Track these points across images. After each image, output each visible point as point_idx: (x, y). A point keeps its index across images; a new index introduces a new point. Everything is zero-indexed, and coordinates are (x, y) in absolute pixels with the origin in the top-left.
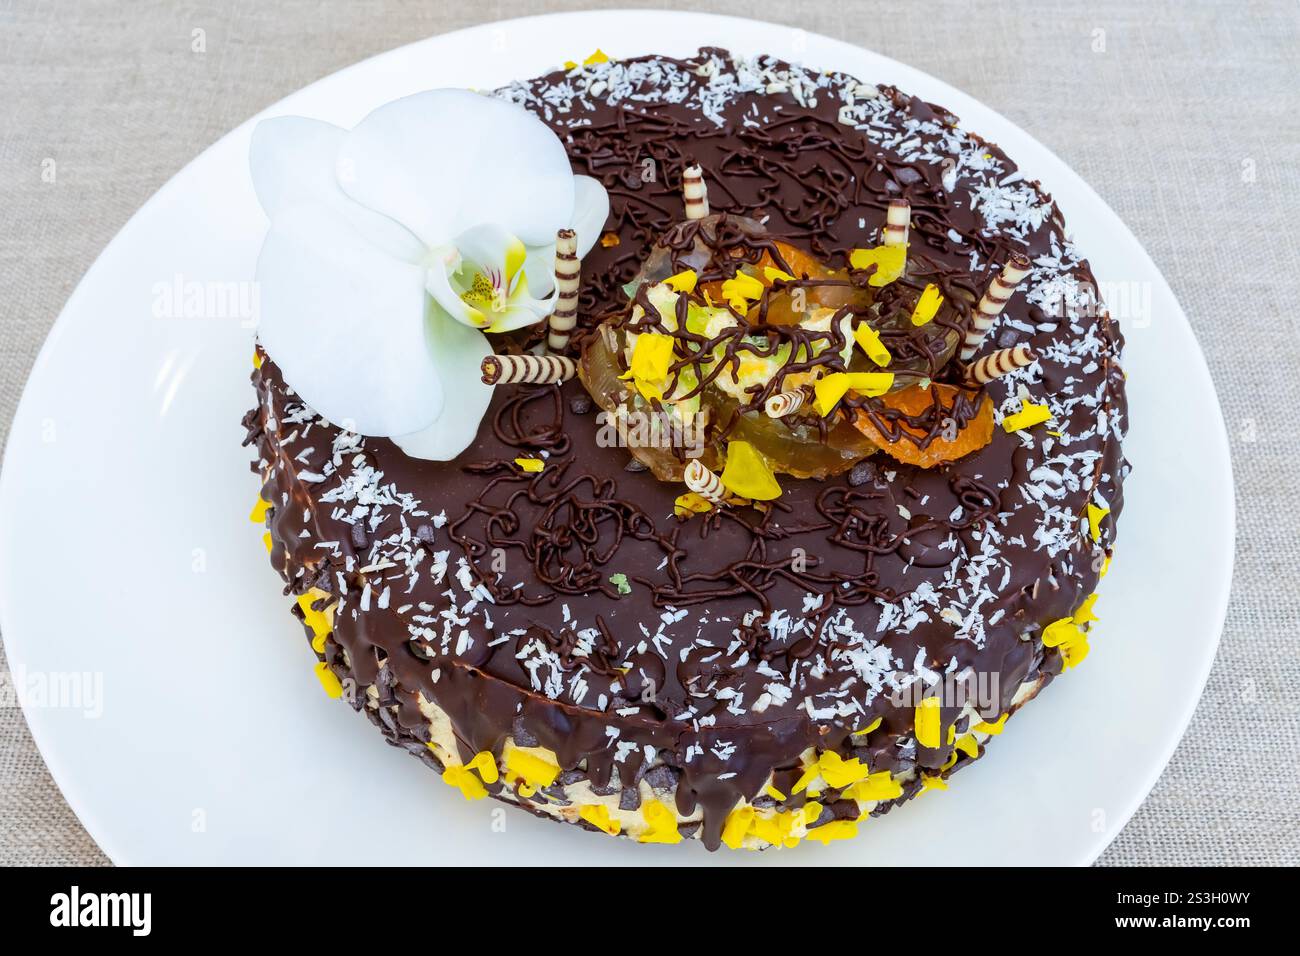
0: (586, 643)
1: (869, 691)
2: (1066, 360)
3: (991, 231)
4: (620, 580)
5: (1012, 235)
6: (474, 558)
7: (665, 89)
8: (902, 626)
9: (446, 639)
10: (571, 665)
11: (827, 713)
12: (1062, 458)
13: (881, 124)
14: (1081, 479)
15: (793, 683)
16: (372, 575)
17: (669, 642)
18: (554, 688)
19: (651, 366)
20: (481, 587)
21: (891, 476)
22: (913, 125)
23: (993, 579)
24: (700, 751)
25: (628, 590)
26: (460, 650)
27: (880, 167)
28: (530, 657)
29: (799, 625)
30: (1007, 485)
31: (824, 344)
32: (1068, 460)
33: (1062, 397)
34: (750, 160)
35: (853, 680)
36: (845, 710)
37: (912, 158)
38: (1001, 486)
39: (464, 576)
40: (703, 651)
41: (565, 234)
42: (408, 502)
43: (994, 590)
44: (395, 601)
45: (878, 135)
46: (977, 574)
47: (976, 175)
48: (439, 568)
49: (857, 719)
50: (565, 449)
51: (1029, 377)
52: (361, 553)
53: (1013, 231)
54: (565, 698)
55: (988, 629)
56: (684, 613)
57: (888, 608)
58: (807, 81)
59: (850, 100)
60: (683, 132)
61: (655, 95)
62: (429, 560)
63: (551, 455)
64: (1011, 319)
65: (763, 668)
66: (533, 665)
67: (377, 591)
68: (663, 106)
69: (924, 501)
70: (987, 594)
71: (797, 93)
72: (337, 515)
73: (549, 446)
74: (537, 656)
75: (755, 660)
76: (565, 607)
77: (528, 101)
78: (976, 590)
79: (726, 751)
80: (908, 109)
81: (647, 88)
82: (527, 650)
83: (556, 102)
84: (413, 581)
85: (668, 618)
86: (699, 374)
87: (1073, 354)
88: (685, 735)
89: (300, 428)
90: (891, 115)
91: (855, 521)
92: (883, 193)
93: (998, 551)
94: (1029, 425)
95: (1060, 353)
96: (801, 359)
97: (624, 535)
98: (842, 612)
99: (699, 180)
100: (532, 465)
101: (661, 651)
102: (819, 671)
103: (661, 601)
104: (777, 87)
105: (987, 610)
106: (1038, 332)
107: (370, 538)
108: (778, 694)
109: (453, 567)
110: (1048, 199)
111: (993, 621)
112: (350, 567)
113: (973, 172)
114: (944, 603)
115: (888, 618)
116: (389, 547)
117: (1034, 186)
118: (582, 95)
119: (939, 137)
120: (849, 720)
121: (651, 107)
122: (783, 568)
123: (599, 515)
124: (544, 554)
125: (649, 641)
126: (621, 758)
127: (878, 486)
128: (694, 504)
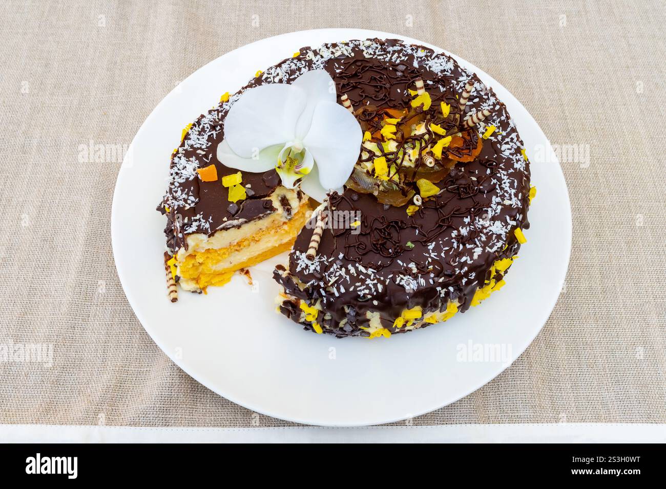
0: (413, 268)
1: (502, 236)
3: (440, 76)
4: (409, 244)
5: (446, 75)
6: (360, 262)
8: (496, 213)
9: (373, 290)
10: (415, 277)
11: (495, 248)
13: (380, 53)
14: (515, 143)
15: (480, 246)
16: (333, 285)
17: (436, 254)
18: (414, 287)
20: (370, 269)
21: (462, 169)
22: (391, 49)
23: (512, 185)
24: (466, 280)
25: (413, 246)
26: (380, 291)
27: (391, 69)
28: (400, 281)
29: (468, 228)
30: (496, 155)
31: (427, 136)
32: (507, 140)
33: (494, 121)
34: (348, 85)
35: (495, 235)
36: (499, 244)
37: (398, 61)
38: (495, 157)
39: (361, 268)
40: (448, 251)
43: (514, 189)
44: (347, 288)
45: (382, 57)
46: (506, 186)
47: (423, 58)
48: (352, 270)
53: (446, 73)
54: (419, 287)
55: (520, 200)
56: (434, 243)
57: (489, 209)
58: (346, 47)
59: (364, 49)
62: (348, 270)
66: (403, 283)
67: (338, 289)
69: (477, 172)
70: (513, 191)
71: (346, 53)
72: (306, 273)
74: (403, 279)
75: (464, 245)
76: (398, 261)
78: (509, 191)
79: (473, 276)
80: (386, 44)
82: (398, 279)
84: (348, 279)
85: (431, 247)
86: (397, 164)
87: (489, 106)
88: (460, 278)
90: (381, 48)
91: (462, 189)
93: (508, 177)
94: (490, 134)
95: (485, 106)
96: (423, 144)
97: (400, 230)
98: (477, 218)
101: (436, 258)
102: (484, 238)
103: (424, 244)
105: (516, 195)
106: (474, 103)
107: (322, 274)
108: (478, 251)
109: (357, 269)
110: (450, 57)
111: (520, 198)
112: (323, 286)
113: (421, 58)
114: (503, 200)
115: (490, 213)
116: (332, 273)
117: (443, 55)
119: (402, 49)
120: (501, 246)
122: (452, 214)
125: (430, 257)
126: (442, 295)
127: (459, 174)
128: (413, 210)
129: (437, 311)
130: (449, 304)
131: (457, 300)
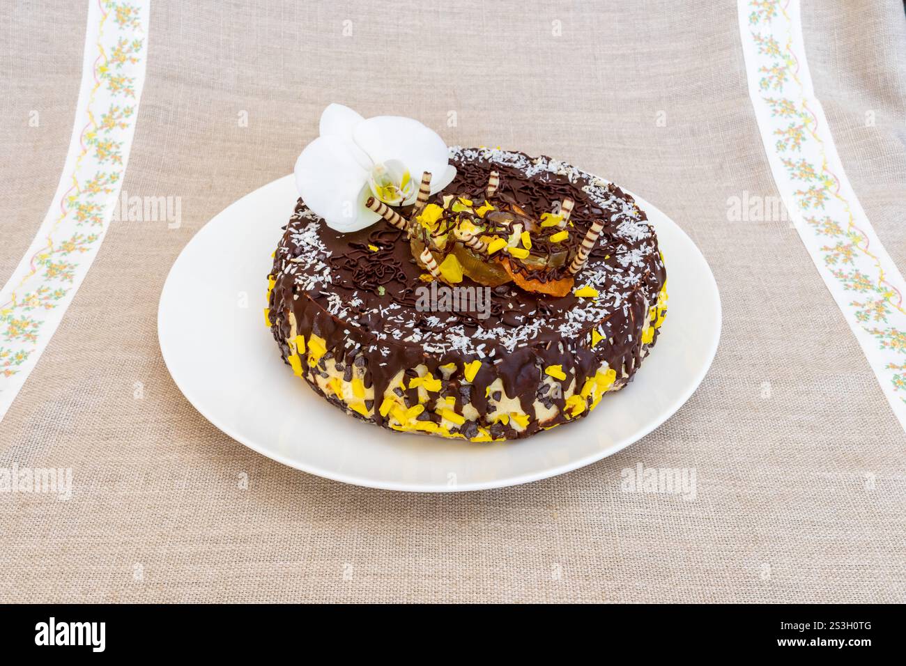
0: (356, 303)
2: (618, 281)
3: (618, 235)
4: (382, 290)
6: (333, 269)
7: (515, 162)
8: (483, 338)
9: (305, 285)
10: (345, 305)
11: (431, 350)
12: (591, 309)
13: (599, 195)
14: (595, 318)
15: (424, 338)
16: (295, 263)
17: (387, 313)
18: (333, 312)
20: (329, 276)
21: (514, 294)
22: (613, 198)
23: (530, 335)
24: (376, 348)
25: (383, 294)
26: (308, 289)
27: (587, 206)
28: (332, 300)
29: (442, 325)
30: (562, 311)
31: (504, 229)
32: (594, 311)
33: (607, 292)
34: (531, 189)
35: (449, 344)
36: (438, 351)
37: (603, 207)
38: (559, 311)
39: (327, 272)
40: (399, 319)
41: (426, 173)
42: (322, 247)
43: (528, 337)
44: (296, 272)
45: (595, 197)
46: (526, 331)
47: (627, 218)
48: (318, 268)
49: (442, 355)
50: (390, 248)
51: (598, 283)
52: (295, 256)
53: (629, 238)
54: (337, 315)
55: (516, 348)
56: (399, 307)
57: (481, 331)
58: (577, 173)
59: (593, 184)
60: (511, 175)
61: (510, 164)
62: (316, 264)
63: (384, 249)
64: (606, 264)
65: (417, 330)
66: (331, 304)
67: (293, 267)
68: (511, 168)
69: (521, 306)
70: (524, 338)
71: (570, 177)
72: (293, 241)
73: (385, 245)
74: (335, 299)
75: (416, 326)
76: (356, 292)
77: (457, 153)
78: (521, 336)
79: (385, 352)
80: (615, 193)
81: (509, 161)
82: (332, 297)
83: (468, 156)
84: (306, 267)
85: (392, 306)
87: (624, 280)
88: (373, 340)
89: (299, 216)
90: (606, 193)
92: (581, 213)
93: (540, 327)
94: (586, 296)
95: (617, 278)
97: (393, 279)
98: (462, 326)
99: (496, 177)
100: (374, 248)
101: (382, 315)
102: (437, 338)
103: (393, 301)
104: (563, 172)
105: (520, 342)
106: (614, 271)
107: (301, 253)
108: (416, 337)
109: (324, 269)
110: (653, 233)
111: (520, 346)
112: (288, 258)
113: (626, 216)
114: (504, 336)
115: (479, 333)
116: (306, 257)
117: (649, 228)
118: (481, 157)
119: (621, 204)
120: (438, 355)
121: (504, 166)
123: (388, 270)
124: (359, 274)
125: (380, 311)
126: (347, 346)
127: (506, 295)
128: (428, 278)
129: (342, 374)
130: (355, 376)
131: (362, 376)
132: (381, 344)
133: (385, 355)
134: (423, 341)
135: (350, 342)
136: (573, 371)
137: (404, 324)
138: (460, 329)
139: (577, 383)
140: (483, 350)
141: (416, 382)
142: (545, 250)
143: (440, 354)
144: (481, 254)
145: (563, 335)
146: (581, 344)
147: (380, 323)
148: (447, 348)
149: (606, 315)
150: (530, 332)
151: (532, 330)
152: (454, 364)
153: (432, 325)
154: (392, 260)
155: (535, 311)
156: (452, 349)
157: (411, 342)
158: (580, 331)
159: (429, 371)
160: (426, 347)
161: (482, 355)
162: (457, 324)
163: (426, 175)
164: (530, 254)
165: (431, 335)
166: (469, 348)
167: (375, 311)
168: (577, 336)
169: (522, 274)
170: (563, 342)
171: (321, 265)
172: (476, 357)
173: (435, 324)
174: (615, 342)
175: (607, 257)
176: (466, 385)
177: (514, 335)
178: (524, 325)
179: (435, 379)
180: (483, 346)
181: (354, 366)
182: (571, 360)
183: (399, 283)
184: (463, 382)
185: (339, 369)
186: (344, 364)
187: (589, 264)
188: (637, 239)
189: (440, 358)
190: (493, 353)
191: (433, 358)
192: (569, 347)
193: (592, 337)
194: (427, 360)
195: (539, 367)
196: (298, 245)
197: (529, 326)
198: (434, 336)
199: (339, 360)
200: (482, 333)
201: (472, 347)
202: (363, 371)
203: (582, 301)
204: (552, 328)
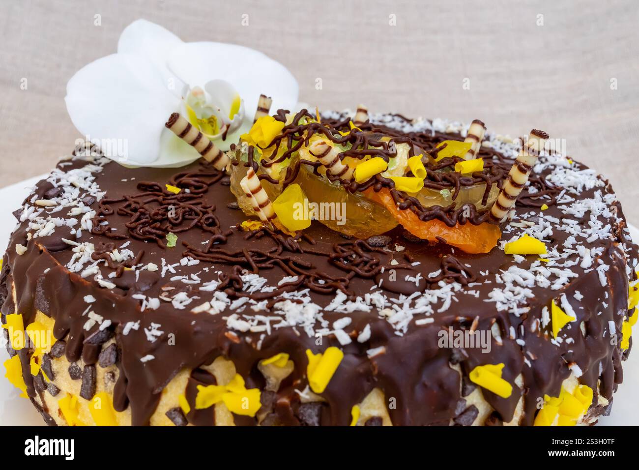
0: (121, 255)
2: (575, 233)
3: (553, 184)
4: (172, 240)
5: (569, 191)
6: (102, 214)
8: (345, 309)
11: (242, 326)
12: (541, 270)
15: (233, 307)
16: (41, 206)
17: (173, 271)
18: (74, 268)
19: (262, 134)
20: (90, 222)
21: (399, 248)
23: (436, 306)
24: (136, 326)
25: (174, 245)
29: (270, 289)
31: (381, 148)
32: (547, 272)
35: (280, 318)
36: (256, 329)
38: (483, 273)
39: (88, 216)
40: (191, 279)
42: (94, 189)
43: (433, 309)
46: (427, 300)
48: (76, 211)
49: (262, 337)
51: (540, 236)
52: (47, 198)
55: (412, 326)
56: (197, 262)
57: (343, 296)
62: (75, 207)
63: (191, 193)
64: (545, 215)
65: (220, 295)
66: (76, 256)
69: (415, 264)
70: (427, 310)
72: (50, 180)
73: (193, 187)
74: (85, 250)
75: (220, 289)
76: (128, 243)
78: (419, 306)
79: (153, 333)
84: (56, 211)
85: (184, 261)
86: (289, 146)
87: (584, 233)
88: (134, 312)
89: (74, 157)
91: (354, 256)
93: (453, 294)
94: (525, 253)
95: (572, 230)
97: (194, 226)
98: (307, 291)
100: (173, 190)
101: (163, 273)
103: (188, 254)
106: (563, 222)
107: (57, 195)
108: (216, 306)
109: (85, 213)
110: (606, 182)
111: (419, 322)
112: (32, 201)
113: (556, 166)
114: (387, 307)
115: (338, 302)
116: (64, 198)
117: (598, 177)
120: (256, 336)
122: (283, 261)
123: (190, 215)
125: (160, 268)
126: (87, 326)
127: (385, 250)
128: (254, 225)
129: (78, 385)
130: (100, 386)
131: (111, 386)
132: (147, 317)
133: (153, 339)
134: (227, 312)
135: (94, 317)
136: (519, 381)
137: (201, 285)
138: (304, 295)
139: (526, 408)
140: (346, 329)
141: (211, 396)
142: (448, 181)
143: (259, 334)
144: (342, 182)
145: (500, 307)
146: (534, 327)
147: (155, 284)
148: (272, 323)
149: (570, 279)
150: (435, 300)
151: (439, 299)
152: (286, 356)
153: (252, 290)
154: (201, 203)
155: (440, 271)
156: (283, 324)
157: (204, 314)
158: (530, 302)
159: (239, 371)
160: (232, 322)
161: (344, 339)
162: (299, 287)
163: (263, 99)
164: (425, 186)
165: (247, 304)
166: (317, 325)
167: (152, 267)
168: (526, 310)
169: (414, 211)
170: (500, 322)
171: (82, 208)
172: (332, 341)
173: (258, 287)
174: (588, 331)
175: (545, 207)
176: (310, 403)
177: (406, 305)
178: (423, 292)
179: (247, 387)
180: (346, 321)
181: (98, 366)
182: (516, 357)
183: (205, 231)
184: (304, 395)
185: (74, 375)
186: (81, 364)
187: (517, 214)
188: (584, 187)
189: (260, 343)
190: (365, 334)
191: (246, 343)
192: (512, 332)
193: (551, 317)
194: (232, 346)
195: (457, 368)
196: (56, 185)
197: (431, 292)
198: (252, 304)
199: (75, 357)
200: (345, 302)
201: (325, 323)
202: (113, 376)
203: (520, 259)
204: (477, 295)
